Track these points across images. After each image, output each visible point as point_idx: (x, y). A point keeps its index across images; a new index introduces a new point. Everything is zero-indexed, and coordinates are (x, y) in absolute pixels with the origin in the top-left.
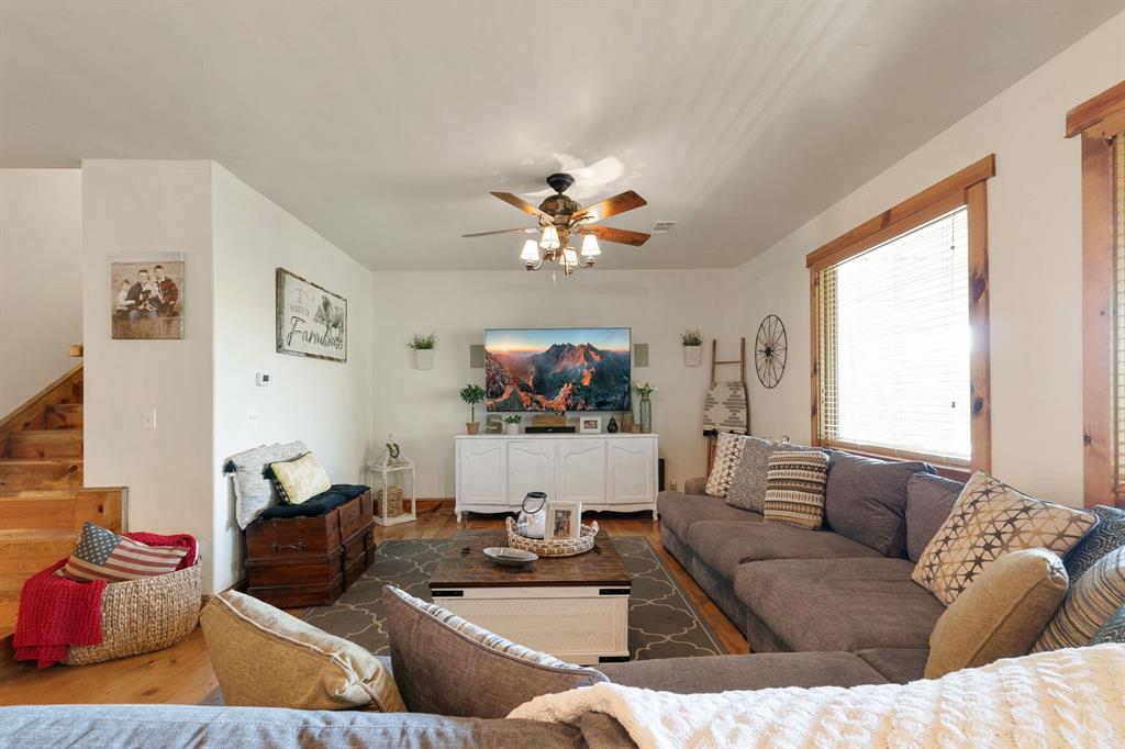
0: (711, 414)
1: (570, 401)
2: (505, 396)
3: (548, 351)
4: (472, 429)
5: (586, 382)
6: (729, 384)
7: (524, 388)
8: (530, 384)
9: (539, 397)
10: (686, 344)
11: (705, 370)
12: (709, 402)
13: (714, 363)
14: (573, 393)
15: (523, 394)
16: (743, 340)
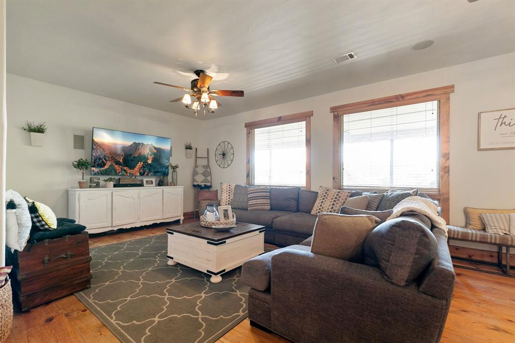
0: (197, 178)
1: (141, 170)
2: (106, 167)
3: (131, 145)
4: (81, 185)
5: (150, 162)
6: (203, 166)
7: (118, 163)
8: (121, 161)
9: (125, 168)
10: (186, 148)
11: (192, 160)
12: (195, 173)
13: (196, 157)
14: (143, 167)
15: (117, 166)
16: (208, 149)
